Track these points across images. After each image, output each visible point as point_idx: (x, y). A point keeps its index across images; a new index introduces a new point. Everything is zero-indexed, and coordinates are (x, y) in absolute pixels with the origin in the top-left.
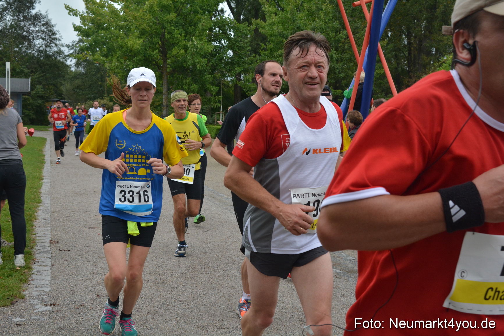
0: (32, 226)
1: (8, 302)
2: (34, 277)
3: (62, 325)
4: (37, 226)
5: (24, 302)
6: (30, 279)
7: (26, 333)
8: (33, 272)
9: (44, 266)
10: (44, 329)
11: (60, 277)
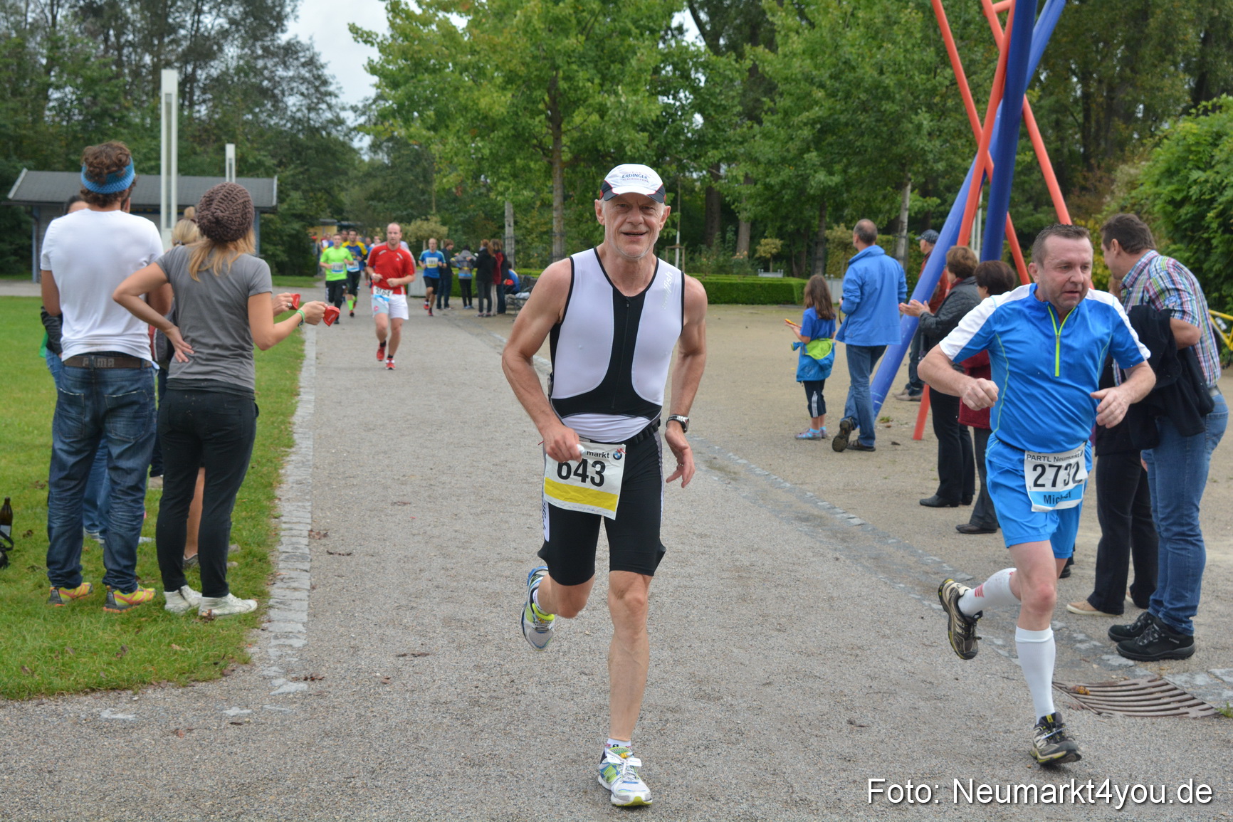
0: (271, 498)
1: (212, 672)
2: (273, 613)
3: (328, 727)
4: (283, 498)
5: (250, 671)
6: (265, 618)
7: (250, 743)
8: (271, 602)
9: (295, 589)
10: (289, 735)
11: (328, 614)
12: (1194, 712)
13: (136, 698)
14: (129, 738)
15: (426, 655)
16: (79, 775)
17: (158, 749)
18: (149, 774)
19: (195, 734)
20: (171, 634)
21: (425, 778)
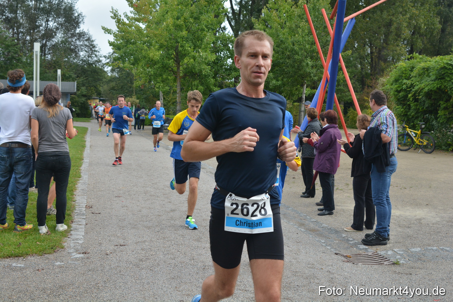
0: (72, 195)
1: (51, 251)
2: (72, 232)
3: (90, 268)
4: (76, 195)
5: (64, 251)
6: (69, 234)
7: (64, 273)
8: (72, 229)
9: (80, 225)
10: (77, 271)
11: (91, 233)
12: (386, 263)
13: (24, 259)
14: (22, 272)
15: (125, 245)
16: (5, 284)
17: (32, 275)
18: (29, 283)
19: (45, 271)
20: (37, 239)
21: (123, 284)
